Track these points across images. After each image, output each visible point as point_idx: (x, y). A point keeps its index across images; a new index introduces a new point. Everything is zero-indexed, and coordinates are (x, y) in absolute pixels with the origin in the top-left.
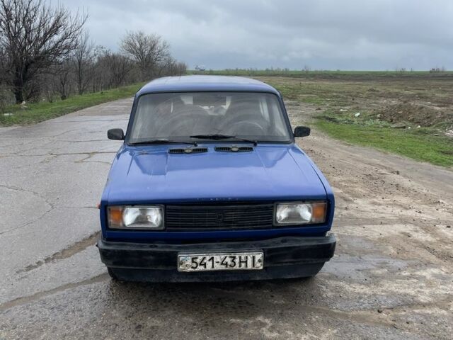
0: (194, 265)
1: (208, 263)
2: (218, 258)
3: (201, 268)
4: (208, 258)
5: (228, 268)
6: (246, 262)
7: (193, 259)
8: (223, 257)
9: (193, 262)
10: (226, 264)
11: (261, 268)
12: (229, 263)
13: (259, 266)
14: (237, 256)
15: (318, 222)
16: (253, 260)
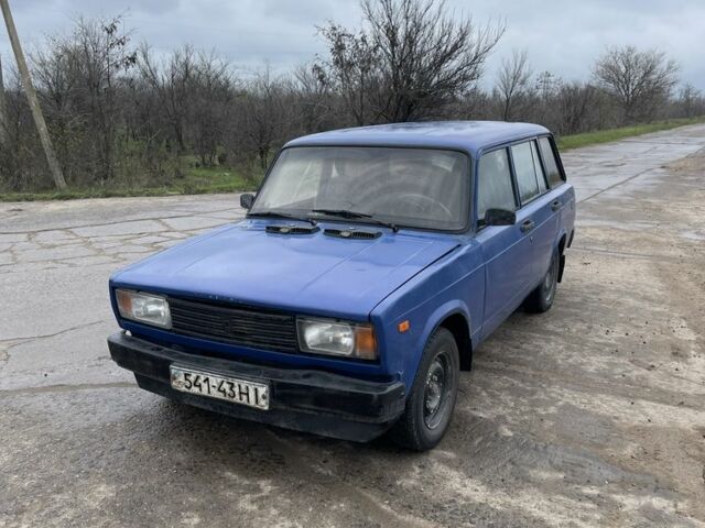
0: (188, 384)
1: (203, 384)
2: (215, 380)
3: (195, 390)
4: (203, 378)
5: (227, 398)
6: (247, 394)
7: (186, 375)
8: (220, 380)
9: (186, 379)
10: (224, 391)
11: (266, 408)
12: (228, 391)
13: (264, 405)
14: (236, 384)
15: (363, 357)
16: (255, 393)
